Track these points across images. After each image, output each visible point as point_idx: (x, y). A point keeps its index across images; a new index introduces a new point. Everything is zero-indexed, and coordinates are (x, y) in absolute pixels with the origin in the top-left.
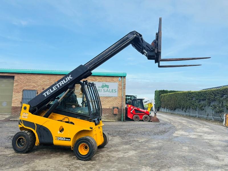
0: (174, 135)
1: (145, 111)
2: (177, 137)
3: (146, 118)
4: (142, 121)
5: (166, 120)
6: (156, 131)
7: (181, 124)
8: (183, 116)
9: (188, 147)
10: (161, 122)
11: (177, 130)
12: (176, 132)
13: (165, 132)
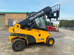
0: (64, 39)
1: (53, 27)
2: (66, 40)
3: (53, 30)
4: (52, 31)
5: (62, 31)
6: (56, 36)
7: (69, 33)
8: (70, 29)
9: (71, 47)
10: (60, 32)
11: (66, 36)
12: (65, 37)
13: (60, 37)
